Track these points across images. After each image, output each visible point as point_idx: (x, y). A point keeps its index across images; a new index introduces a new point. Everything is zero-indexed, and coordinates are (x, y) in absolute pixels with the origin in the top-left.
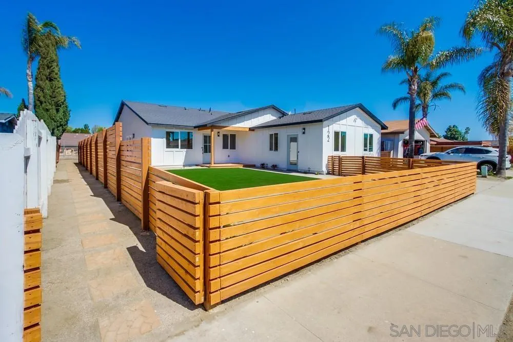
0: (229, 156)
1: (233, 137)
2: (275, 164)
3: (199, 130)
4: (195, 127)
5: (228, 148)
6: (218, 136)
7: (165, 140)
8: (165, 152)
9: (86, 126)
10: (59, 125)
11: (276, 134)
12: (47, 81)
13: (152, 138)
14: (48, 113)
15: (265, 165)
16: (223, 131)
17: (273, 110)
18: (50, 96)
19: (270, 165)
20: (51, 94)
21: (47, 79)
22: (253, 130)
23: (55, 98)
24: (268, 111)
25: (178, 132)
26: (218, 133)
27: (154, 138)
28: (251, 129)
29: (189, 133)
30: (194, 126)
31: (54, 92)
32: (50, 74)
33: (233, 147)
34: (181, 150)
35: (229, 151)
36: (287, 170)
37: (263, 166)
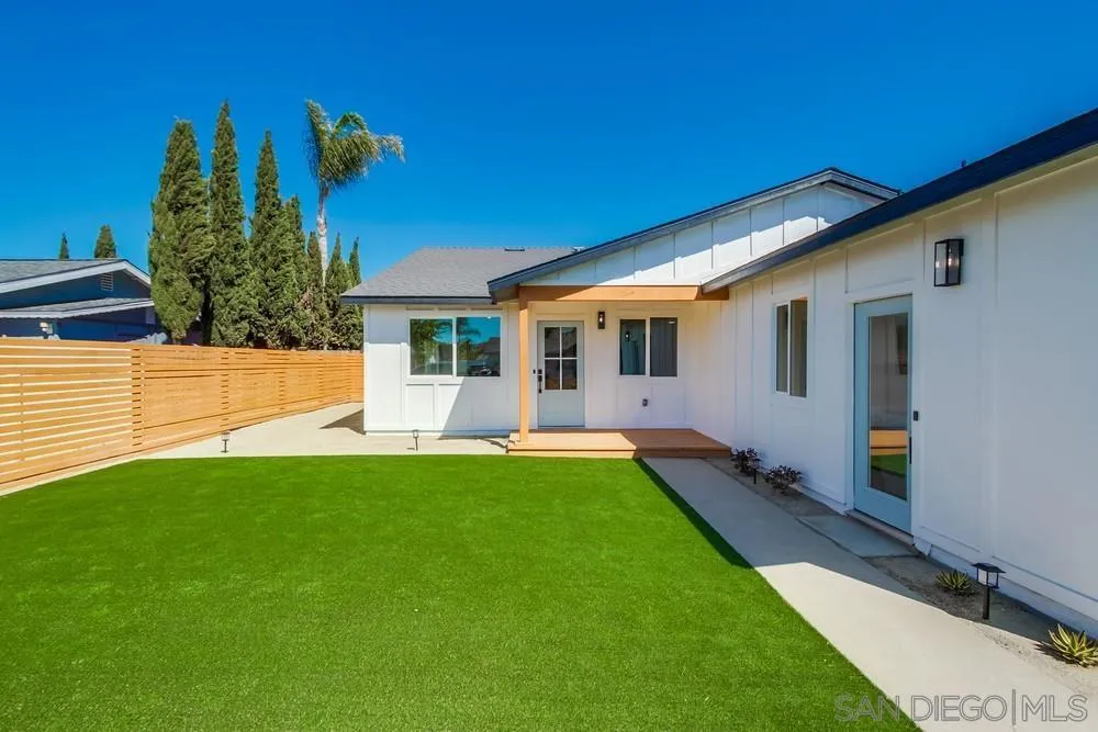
0: (645, 403)
1: (666, 328)
6: (602, 326)
7: (405, 348)
8: (408, 388)
10: (236, 317)
11: (800, 306)
12: (171, 214)
14: (171, 289)
18: (175, 249)
20: (176, 243)
21: (170, 209)
22: (714, 296)
23: (184, 251)
25: (450, 321)
26: (600, 314)
31: (183, 237)
32: (177, 193)
33: (666, 365)
34: (461, 379)
35: (645, 384)
36: (848, 517)
37: (742, 462)
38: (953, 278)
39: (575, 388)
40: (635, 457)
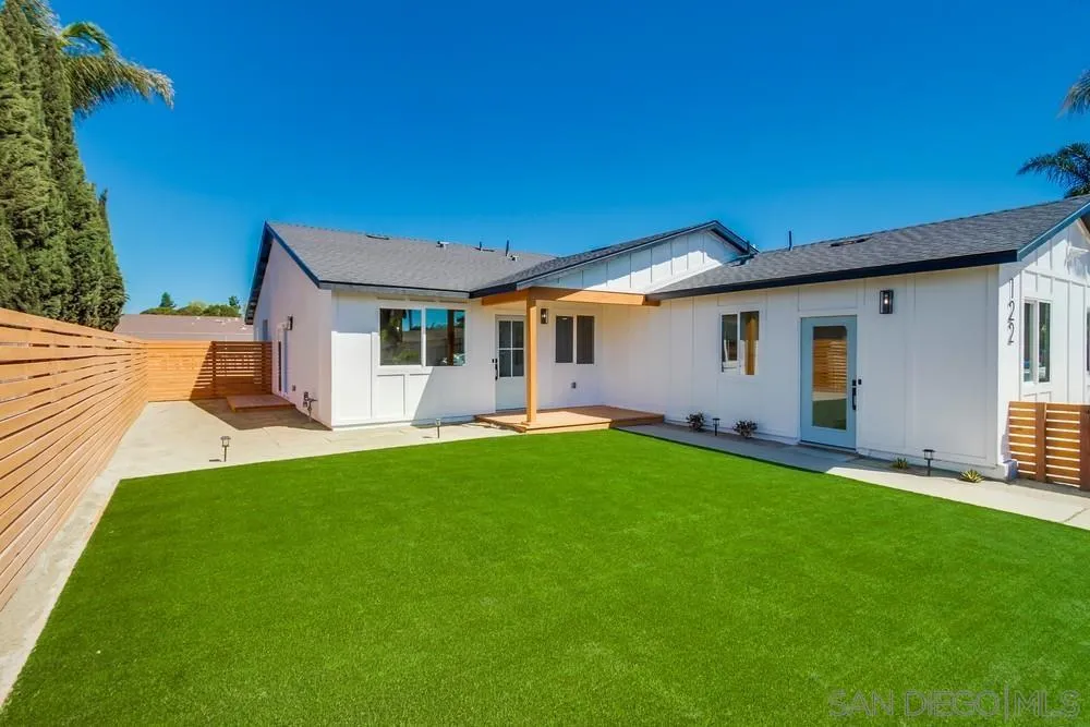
0: (574, 386)
1: (587, 324)
2: (747, 419)
3: (483, 303)
4: (473, 295)
5: (571, 361)
6: (544, 321)
7: (376, 336)
9: (233, 302)
11: (751, 317)
13: (334, 334)
15: (709, 423)
16: (556, 308)
17: (714, 236)
19: (728, 423)
22: (657, 303)
24: (698, 240)
25: (420, 312)
26: (543, 311)
27: (340, 331)
28: (651, 300)
29: (451, 313)
30: (471, 288)
33: (587, 356)
34: (430, 369)
35: (573, 369)
36: (800, 445)
37: (697, 423)
38: (887, 310)
39: (522, 375)
40: (610, 428)
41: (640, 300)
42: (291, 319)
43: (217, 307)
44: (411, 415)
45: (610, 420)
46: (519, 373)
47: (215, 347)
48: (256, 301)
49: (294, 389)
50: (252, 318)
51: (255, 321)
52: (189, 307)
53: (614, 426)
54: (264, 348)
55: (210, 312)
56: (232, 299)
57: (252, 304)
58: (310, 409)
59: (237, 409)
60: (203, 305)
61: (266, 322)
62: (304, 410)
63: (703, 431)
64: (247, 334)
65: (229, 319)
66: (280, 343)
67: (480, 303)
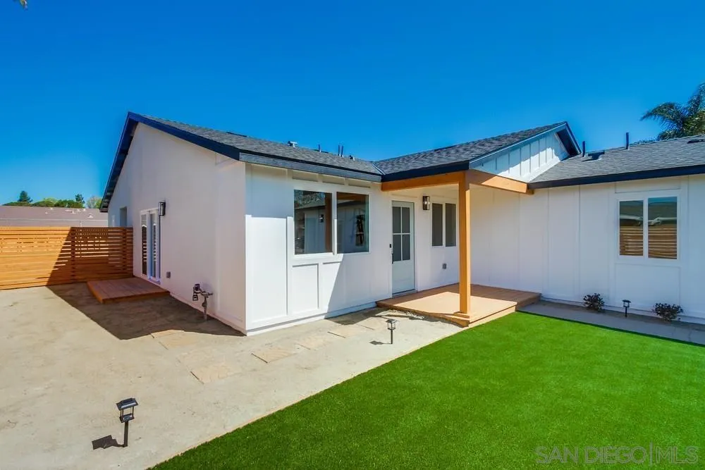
0: (445, 266)
5: (442, 245)
7: (291, 220)
8: (292, 271)
9: (78, 198)
13: (248, 218)
22: (532, 191)
26: (425, 198)
27: (254, 215)
30: (384, 172)
34: (340, 256)
35: (443, 252)
37: (594, 303)
39: (409, 258)
40: (516, 310)
41: (524, 189)
42: (164, 205)
43: (65, 201)
44: (325, 309)
45: (516, 303)
46: (407, 257)
47: (74, 232)
48: (113, 191)
49: (169, 275)
50: (107, 207)
51: (109, 209)
52: (43, 202)
53: (520, 309)
54: (125, 233)
55: (60, 205)
56: (78, 196)
57: (108, 194)
58: (204, 305)
59: (105, 301)
60: (54, 200)
61: (124, 210)
62: (197, 305)
63: (604, 312)
64: (102, 221)
65: (78, 210)
66: (144, 229)
67: (379, 188)
